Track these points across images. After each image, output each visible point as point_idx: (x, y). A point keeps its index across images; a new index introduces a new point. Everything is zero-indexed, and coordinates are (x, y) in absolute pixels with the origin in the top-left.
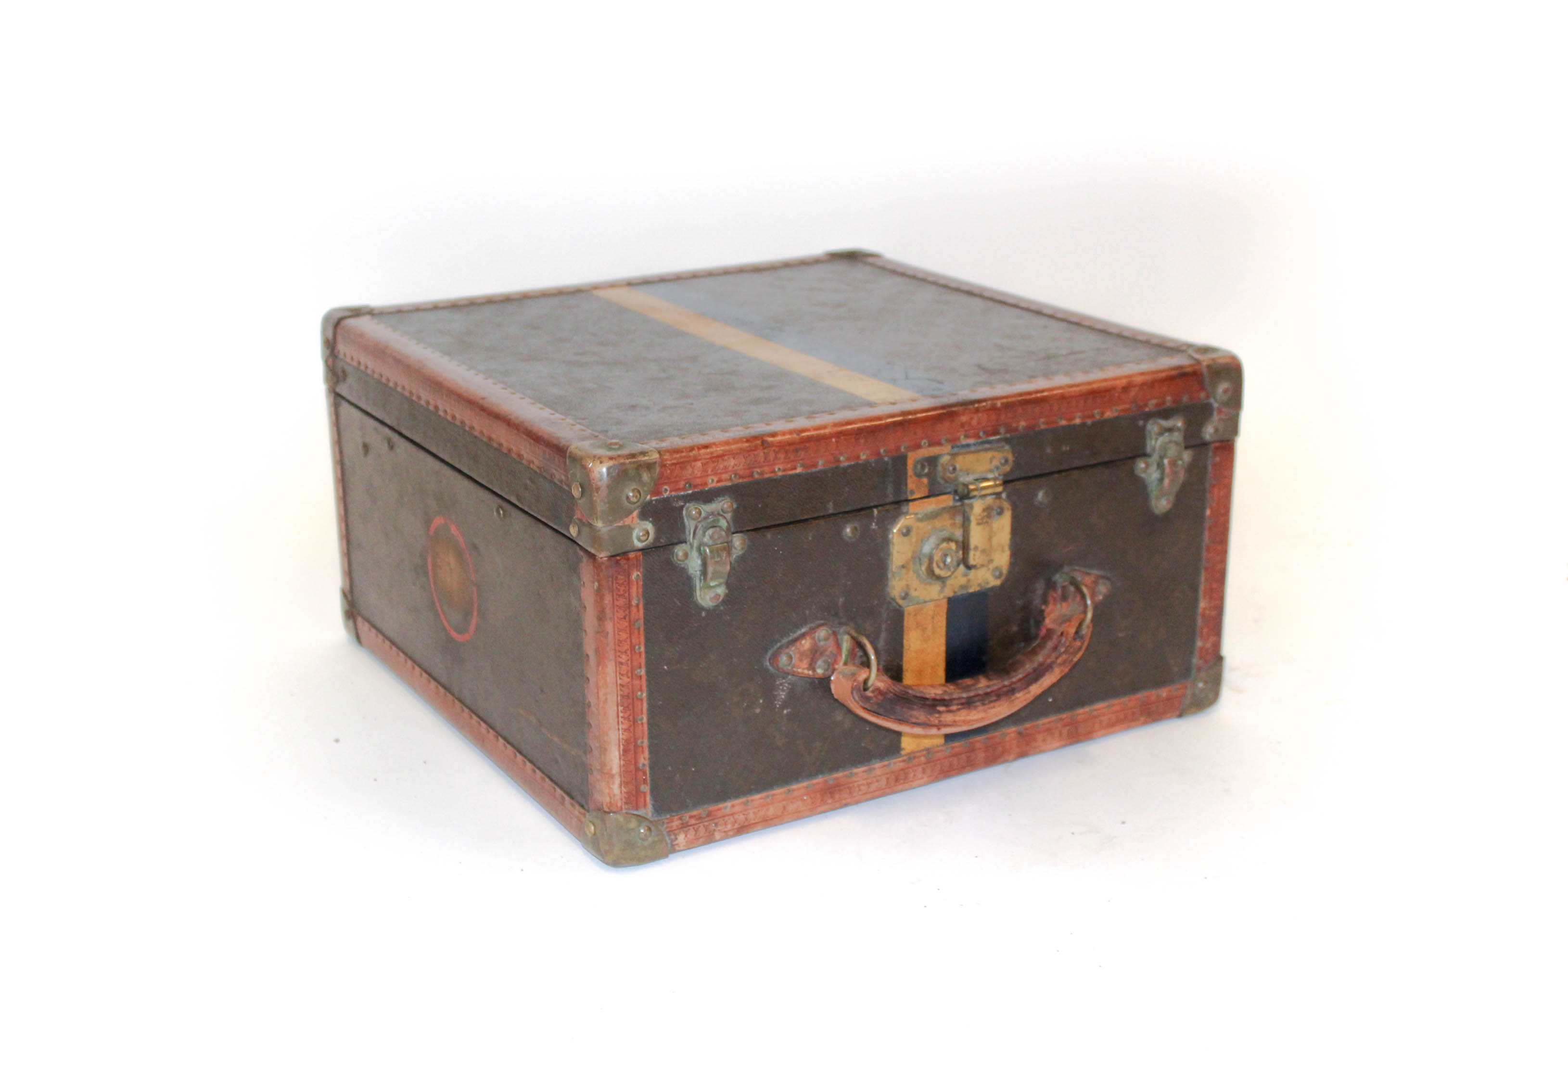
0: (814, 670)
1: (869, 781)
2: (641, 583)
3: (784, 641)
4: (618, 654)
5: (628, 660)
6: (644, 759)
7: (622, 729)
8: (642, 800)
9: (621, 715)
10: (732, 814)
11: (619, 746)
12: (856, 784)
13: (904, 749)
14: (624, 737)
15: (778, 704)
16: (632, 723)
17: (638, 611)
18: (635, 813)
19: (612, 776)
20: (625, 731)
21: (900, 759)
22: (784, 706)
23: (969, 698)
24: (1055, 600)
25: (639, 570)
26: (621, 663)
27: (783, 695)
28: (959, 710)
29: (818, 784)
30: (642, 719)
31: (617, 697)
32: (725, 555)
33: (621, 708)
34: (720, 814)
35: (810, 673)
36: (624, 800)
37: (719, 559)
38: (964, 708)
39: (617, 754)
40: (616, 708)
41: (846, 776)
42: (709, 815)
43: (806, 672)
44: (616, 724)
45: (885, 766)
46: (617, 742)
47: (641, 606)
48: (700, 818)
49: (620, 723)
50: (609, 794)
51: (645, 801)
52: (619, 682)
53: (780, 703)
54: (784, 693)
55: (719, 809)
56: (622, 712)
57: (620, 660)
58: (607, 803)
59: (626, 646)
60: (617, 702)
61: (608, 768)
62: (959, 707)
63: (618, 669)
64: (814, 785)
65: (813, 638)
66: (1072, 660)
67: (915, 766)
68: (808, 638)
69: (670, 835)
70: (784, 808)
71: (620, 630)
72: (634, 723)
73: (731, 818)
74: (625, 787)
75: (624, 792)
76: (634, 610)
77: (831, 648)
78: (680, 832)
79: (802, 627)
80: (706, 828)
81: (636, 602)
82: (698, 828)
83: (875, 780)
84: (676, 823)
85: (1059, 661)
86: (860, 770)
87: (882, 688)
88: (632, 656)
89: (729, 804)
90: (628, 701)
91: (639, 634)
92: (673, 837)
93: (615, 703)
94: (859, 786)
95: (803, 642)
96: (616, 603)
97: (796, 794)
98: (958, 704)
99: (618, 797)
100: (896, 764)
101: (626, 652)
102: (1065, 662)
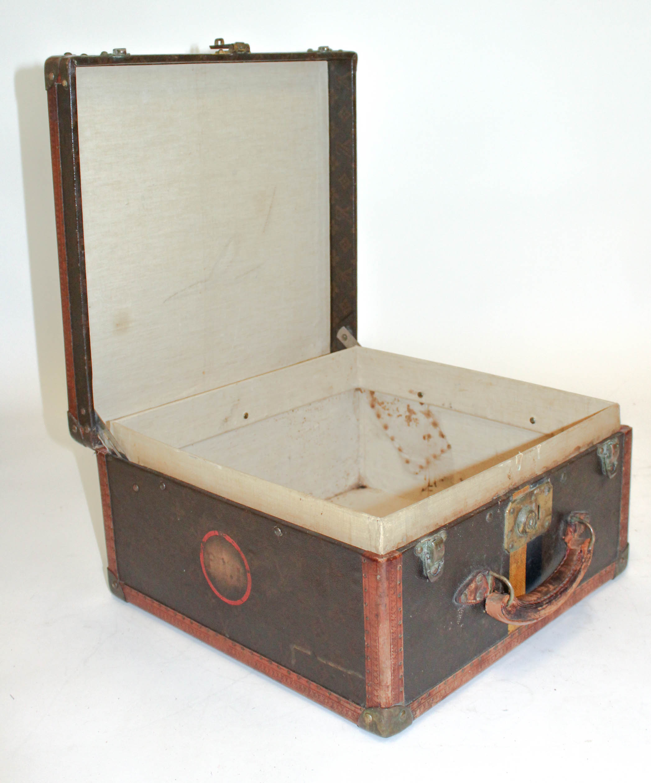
0: (476, 600)
1: (496, 653)
2: (401, 571)
3: (462, 586)
4: (391, 615)
5: (395, 617)
6: (402, 672)
7: (393, 658)
8: (401, 695)
9: (392, 650)
10: (440, 691)
11: (391, 669)
12: (490, 657)
13: (509, 631)
14: (394, 662)
15: (458, 622)
16: (397, 653)
17: (400, 587)
18: (398, 704)
19: (388, 687)
20: (394, 659)
21: (508, 637)
22: (460, 624)
23: (549, 598)
24: (571, 532)
25: (401, 564)
26: (392, 620)
27: (460, 617)
28: (546, 607)
29: (475, 662)
30: (401, 649)
31: (390, 639)
32: (442, 546)
33: (392, 646)
34: (434, 693)
35: (474, 601)
36: (393, 699)
37: (440, 549)
38: (548, 605)
39: (390, 673)
40: (390, 647)
41: (486, 654)
42: (429, 695)
43: (473, 601)
44: (390, 656)
45: (502, 643)
46: (390, 666)
47: (401, 585)
48: (425, 698)
49: (392, 655)
50: (385, 697)
51: (402, 696)
52: (391, 631)
53: (459, 621)
54: (461, 615)
55: (433, 691)
56: (392, 648)
57: (392, 618)
58: (384, 703)
59: (394, 610)
60: (390, 644)
61: (385, 682)
62: (547, 605)
63: (391, 624)
64: (473, 663)
65: (476, 582)
66: (587, 565)
67: (514, 639)
68: (474, 582)
69: (413, 713)
70: (461, 680)
71: (392, 601)
72: (398, 653)
73: (439, 693)
74: (394, 692)
75: (393, 694)
76: (398, 587)
77: (484, 585)
78: (417, 709)
79: (469, 576)
80: (428, 703)
81: (399, 583)
82: (425, 704)
83: (498, 652)
84: (416, 704)
85: (583, 567)
86: (492, 649)
87: (515, 604)
88: (397, 615)
89: (438, 686)
90: (395, 642)
91: (400, 601)
92: (414, 713)
93: (389, 644)
94: (492, 658)
95: (472, 585)
96: (391, 586)
97: (466, 671)
98: (546, 604)
99: (390, 698)
100: (507, 640)
101: (395, 613)
102: (585, 567)
